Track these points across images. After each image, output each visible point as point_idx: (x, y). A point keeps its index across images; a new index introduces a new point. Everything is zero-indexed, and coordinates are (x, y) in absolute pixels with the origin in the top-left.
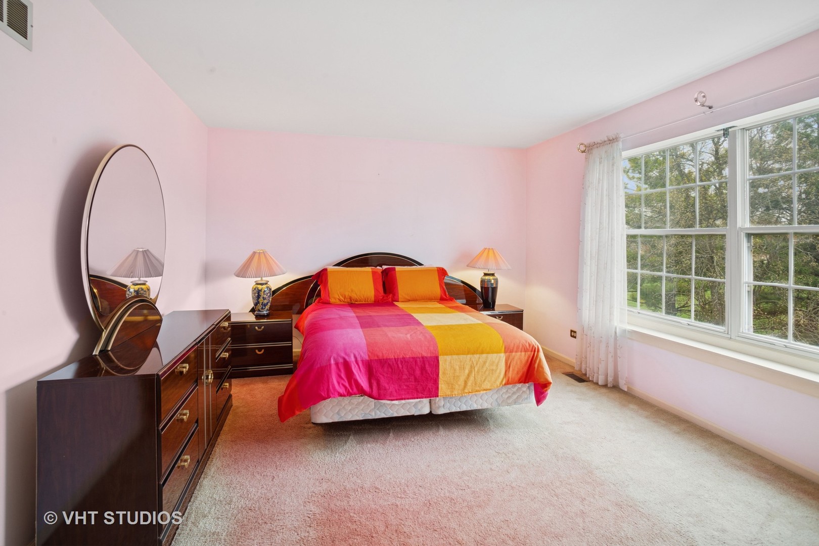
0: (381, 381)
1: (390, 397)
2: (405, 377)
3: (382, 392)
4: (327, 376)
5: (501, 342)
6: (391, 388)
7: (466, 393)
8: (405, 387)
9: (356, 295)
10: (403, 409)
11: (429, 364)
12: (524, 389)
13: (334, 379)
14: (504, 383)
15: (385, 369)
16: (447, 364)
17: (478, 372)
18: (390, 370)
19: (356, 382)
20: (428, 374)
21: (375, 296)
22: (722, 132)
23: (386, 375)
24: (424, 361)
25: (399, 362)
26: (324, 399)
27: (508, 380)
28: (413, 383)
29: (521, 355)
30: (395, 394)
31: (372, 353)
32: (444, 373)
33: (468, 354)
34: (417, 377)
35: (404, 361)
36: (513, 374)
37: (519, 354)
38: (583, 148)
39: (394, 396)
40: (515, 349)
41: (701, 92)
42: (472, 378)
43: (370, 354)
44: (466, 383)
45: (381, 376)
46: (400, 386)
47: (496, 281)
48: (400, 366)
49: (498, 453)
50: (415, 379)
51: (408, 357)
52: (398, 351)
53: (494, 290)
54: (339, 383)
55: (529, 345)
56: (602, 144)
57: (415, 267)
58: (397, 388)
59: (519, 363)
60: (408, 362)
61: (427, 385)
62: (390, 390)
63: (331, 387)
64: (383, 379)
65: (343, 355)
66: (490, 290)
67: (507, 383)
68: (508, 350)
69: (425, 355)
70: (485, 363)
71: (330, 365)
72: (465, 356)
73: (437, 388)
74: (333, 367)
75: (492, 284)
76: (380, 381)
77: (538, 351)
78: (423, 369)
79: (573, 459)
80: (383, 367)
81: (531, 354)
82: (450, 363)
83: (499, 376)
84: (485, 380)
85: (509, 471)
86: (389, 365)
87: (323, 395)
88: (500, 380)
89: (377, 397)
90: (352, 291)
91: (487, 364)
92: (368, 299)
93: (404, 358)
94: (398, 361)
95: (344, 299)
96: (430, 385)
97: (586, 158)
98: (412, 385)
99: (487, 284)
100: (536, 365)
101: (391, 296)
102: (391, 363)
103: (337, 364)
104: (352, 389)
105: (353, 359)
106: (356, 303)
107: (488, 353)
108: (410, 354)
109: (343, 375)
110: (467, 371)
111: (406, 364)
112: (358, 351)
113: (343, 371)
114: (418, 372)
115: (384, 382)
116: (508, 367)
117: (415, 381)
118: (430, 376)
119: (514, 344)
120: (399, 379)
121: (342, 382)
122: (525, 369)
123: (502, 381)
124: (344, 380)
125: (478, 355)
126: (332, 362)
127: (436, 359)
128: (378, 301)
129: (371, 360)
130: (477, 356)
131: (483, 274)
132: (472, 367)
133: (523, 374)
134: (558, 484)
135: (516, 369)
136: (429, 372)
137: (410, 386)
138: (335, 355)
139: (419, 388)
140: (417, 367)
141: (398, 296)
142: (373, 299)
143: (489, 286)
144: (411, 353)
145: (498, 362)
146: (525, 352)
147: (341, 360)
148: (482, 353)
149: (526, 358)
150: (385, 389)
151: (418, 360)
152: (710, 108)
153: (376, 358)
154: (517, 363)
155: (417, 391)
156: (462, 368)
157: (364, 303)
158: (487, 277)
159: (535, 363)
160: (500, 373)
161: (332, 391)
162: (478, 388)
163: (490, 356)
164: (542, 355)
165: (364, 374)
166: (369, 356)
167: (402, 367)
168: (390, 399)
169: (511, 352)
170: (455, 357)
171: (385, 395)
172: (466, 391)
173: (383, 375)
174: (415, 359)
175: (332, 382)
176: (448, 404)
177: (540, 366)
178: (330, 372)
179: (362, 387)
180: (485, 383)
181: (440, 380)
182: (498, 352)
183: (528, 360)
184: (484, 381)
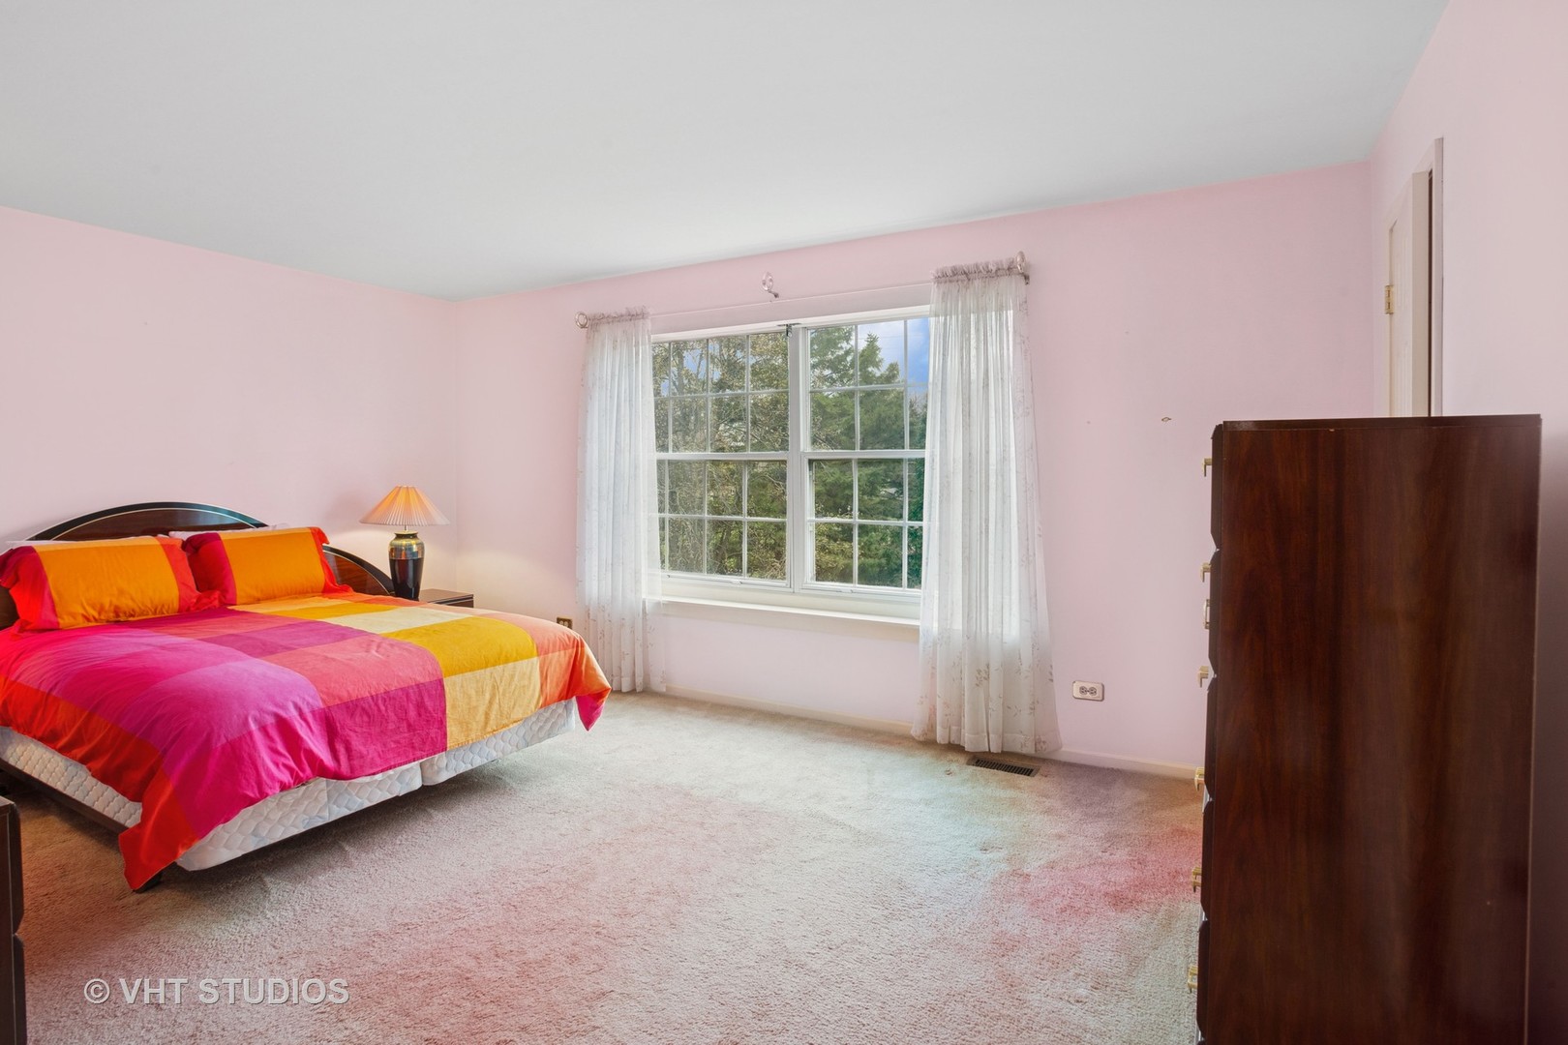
0: (353, 743)
1: (372, 768)
2: (391, 726)
3: (356, 762)
4: (251, 757)
5: (530, 639)
6: (370, 752)
7: (489, 733)
8: (393, 745)
9: (132, 599)
10: (381, 790)
11: (430, 696)
12: (560, 711)
13: (265, 757)
14: (541, 702)
15: (358, 719)
16: (458, 689)
17: (504, 695)
18: (366, 719)
19: (310, 754)
20: (430, 712)
21: (181, 599)
22: (785, 327)
23: (358, 729)
24: (420, 692)
25: (380, 701)
26: (252, 802)
27: (546, 699)
28: (406, 735)
29: (559, 656)
30: (378, 761)
31: (328, 694)
32: (454, 707)
33: (486, 667)
34: (412, 722)
35: (388, 697)
36: (554, 687)
37: (557, 653)
38: (582, 320)
39: (376, 766)
40: (551, 649)
41: (768, 274)
42: (495, 706)
43: (325, 697)
44: (487, 715)
45: (351, 734)
46: (385, 745)
47: (421, 546)
48: (383, 708)
49: (554, 813)
50: (409, 726)
51: (393, 689)
52: (374, 683)
53: (418, 564)
54: (277, 764)
55: (569, 638)
56: (618, 319)
57: (251, 529)
58: (380, 750)
59: (558, 669)
60: (394, 699)
61: (428, 734)
62: (370, 756)
63: (264, 775)
64: (355, 738)
65: (272, 708)
66: (411, 564)
67: (546, 704)
68: (542, 651)
69: (421, 680)
70: (512, 677)
71: (250, 734)
72: (483, 671)
73: (445, 735)
74: (258, 736)
75: (413, 554)
76: (350, 744)
77: (582, 646)
78: (420, 706)
79: (658, 787)
80: (352, 715)
81: (571, 652)
82: (462, 686)
83: (533, 695)
84: (515, 705)
85: (589, 827)
86: (363, 709)
87: (252, 795)
88: (535, 701)
89: (349, 774)
90: (121, 592)
91: (516, 679)
92: (163, 606)
93: (386, 692)
94: (377, 700)
95: (100, 614)
96: (433, 732)
97: (588, 338)
98: (405, 738)
99: (406, 555)
100: (583, 668)
101: (217, 594)
102: (366, 706)
103: (264, 729)
104: (303, 771)
105: (294, 713)
106: (131, 619)
107: (516, 660)
108: (396, 684)
109: (281, 748)
110: (487, 696)
111: (392, 702)
112: (299, 695)
113: (277, 739)
114: (412, 713)
115: (357, 744)
116: (544, 678)
117: (409, 731)
118: (432, 716)
119: (548, 640)
120: (382, 732)
121: (282, 760)
122: (567, 677)
123: (538, 703)
124: (284, 756)
125: (501, 666)
126: (253, 726)
127: (440, 683)
128: (188, 609)
129: (329, 707)
130: (500, 668)
131: (395, 536)
132: (495, 688)
133: (564, 685)
134: (661, 820)
135: (555, 680)
136: (430, 709)
137: (402, 741)
138: (254, 712)
139: (417, 741)
140: (410, 705)
141: (235, 594)
142: (176, 605)
143: (410, 557)
144: (398, 682)
145: (531, 672)
146: (565, 649)
147: (270, 720)
148: (507, 661)
149: (567, 658)
150: (362, 757)
151: (411, 691)
152: (776, 296)
153: (337, 702)
154: (555, 668)
155: (413, 748)
156: (480, 692)
157: (151, 616)
158: (404, 542)
159: (581, 664)
160: (534, 690)
161: (269, 782)
162: (505, 721)
163: (519, 664)
164: (588, 650)
165: (319, 738)
166: (323, 700)
167: (386, 710)
168: (372, 771)
169: (547, 653)
170: (468, 675)
171: (361, 767)
172: (489, 729)
173: (356, 732)
174: (405, 691)
175: (264, 765)
176: (454, 761)
177: (589, 666)
178: (254, 747)
179: (322, 761)
180: (515, 710)
181: (448, 720)
182: (529, 656)
183: (569, 662)
184: (513, 708)
